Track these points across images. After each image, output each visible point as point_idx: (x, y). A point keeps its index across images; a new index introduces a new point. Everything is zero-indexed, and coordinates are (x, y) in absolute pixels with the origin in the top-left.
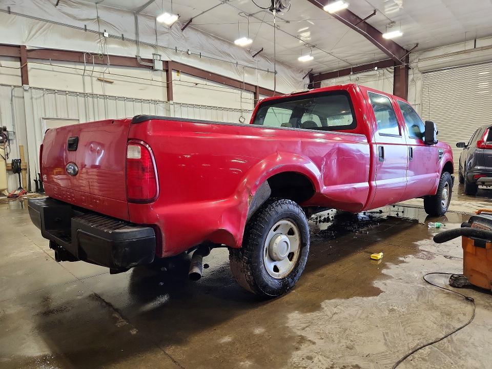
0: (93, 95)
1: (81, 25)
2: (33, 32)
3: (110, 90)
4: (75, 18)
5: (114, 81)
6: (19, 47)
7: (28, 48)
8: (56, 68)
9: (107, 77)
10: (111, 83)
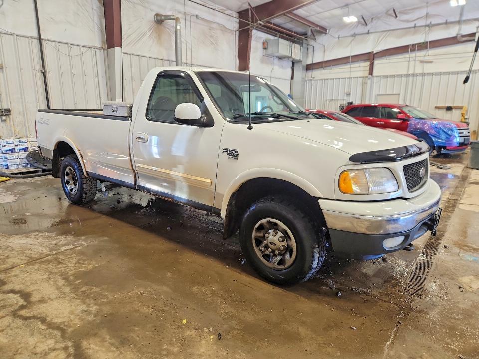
0: (414, 75)
1: (412, 25)
2: (380, 40)
3: (428, 69)
4: (408, 21)
5: (434, 61)
6: (370, 53)
7: (375, 52)
8: (391, 61)
9: (426, 59)
10: (431, 62)
